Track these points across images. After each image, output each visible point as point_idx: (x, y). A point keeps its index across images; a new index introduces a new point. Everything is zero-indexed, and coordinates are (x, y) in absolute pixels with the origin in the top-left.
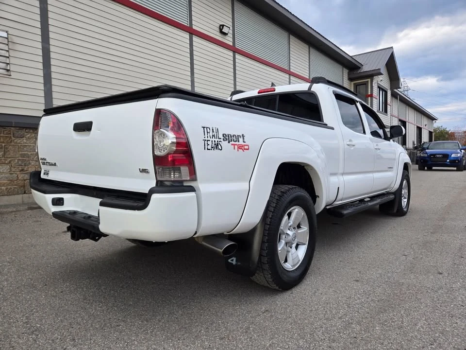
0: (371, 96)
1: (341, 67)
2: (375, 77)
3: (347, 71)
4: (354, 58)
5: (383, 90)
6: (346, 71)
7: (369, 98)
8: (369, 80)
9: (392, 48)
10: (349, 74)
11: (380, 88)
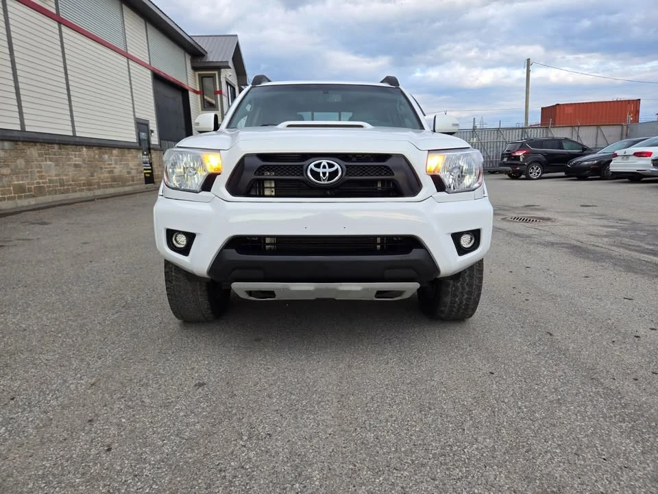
0: (220, 92)
1: (183, 51)
2: (222, 70)
3: (190, 57)
4: (194, 38)
5: (231, 86)
6: (188, 58)
7: (219, 96)
8: (216, 72)
9: (236, 36)
10: (192, 62)
11: (228, 84)
